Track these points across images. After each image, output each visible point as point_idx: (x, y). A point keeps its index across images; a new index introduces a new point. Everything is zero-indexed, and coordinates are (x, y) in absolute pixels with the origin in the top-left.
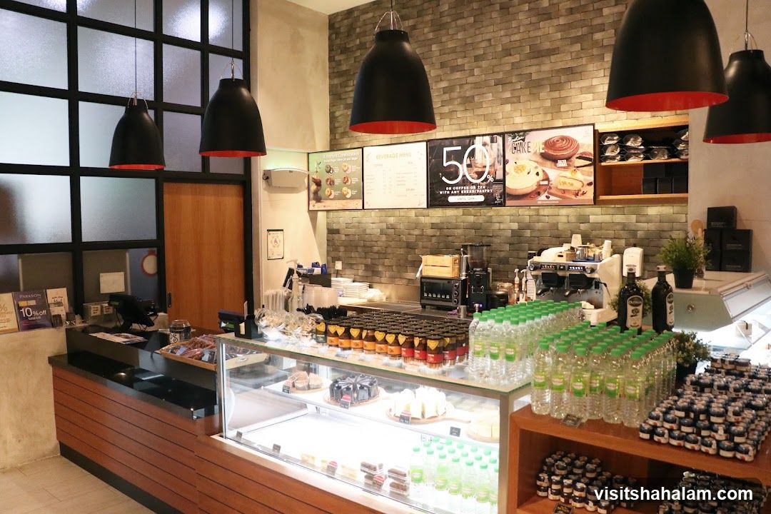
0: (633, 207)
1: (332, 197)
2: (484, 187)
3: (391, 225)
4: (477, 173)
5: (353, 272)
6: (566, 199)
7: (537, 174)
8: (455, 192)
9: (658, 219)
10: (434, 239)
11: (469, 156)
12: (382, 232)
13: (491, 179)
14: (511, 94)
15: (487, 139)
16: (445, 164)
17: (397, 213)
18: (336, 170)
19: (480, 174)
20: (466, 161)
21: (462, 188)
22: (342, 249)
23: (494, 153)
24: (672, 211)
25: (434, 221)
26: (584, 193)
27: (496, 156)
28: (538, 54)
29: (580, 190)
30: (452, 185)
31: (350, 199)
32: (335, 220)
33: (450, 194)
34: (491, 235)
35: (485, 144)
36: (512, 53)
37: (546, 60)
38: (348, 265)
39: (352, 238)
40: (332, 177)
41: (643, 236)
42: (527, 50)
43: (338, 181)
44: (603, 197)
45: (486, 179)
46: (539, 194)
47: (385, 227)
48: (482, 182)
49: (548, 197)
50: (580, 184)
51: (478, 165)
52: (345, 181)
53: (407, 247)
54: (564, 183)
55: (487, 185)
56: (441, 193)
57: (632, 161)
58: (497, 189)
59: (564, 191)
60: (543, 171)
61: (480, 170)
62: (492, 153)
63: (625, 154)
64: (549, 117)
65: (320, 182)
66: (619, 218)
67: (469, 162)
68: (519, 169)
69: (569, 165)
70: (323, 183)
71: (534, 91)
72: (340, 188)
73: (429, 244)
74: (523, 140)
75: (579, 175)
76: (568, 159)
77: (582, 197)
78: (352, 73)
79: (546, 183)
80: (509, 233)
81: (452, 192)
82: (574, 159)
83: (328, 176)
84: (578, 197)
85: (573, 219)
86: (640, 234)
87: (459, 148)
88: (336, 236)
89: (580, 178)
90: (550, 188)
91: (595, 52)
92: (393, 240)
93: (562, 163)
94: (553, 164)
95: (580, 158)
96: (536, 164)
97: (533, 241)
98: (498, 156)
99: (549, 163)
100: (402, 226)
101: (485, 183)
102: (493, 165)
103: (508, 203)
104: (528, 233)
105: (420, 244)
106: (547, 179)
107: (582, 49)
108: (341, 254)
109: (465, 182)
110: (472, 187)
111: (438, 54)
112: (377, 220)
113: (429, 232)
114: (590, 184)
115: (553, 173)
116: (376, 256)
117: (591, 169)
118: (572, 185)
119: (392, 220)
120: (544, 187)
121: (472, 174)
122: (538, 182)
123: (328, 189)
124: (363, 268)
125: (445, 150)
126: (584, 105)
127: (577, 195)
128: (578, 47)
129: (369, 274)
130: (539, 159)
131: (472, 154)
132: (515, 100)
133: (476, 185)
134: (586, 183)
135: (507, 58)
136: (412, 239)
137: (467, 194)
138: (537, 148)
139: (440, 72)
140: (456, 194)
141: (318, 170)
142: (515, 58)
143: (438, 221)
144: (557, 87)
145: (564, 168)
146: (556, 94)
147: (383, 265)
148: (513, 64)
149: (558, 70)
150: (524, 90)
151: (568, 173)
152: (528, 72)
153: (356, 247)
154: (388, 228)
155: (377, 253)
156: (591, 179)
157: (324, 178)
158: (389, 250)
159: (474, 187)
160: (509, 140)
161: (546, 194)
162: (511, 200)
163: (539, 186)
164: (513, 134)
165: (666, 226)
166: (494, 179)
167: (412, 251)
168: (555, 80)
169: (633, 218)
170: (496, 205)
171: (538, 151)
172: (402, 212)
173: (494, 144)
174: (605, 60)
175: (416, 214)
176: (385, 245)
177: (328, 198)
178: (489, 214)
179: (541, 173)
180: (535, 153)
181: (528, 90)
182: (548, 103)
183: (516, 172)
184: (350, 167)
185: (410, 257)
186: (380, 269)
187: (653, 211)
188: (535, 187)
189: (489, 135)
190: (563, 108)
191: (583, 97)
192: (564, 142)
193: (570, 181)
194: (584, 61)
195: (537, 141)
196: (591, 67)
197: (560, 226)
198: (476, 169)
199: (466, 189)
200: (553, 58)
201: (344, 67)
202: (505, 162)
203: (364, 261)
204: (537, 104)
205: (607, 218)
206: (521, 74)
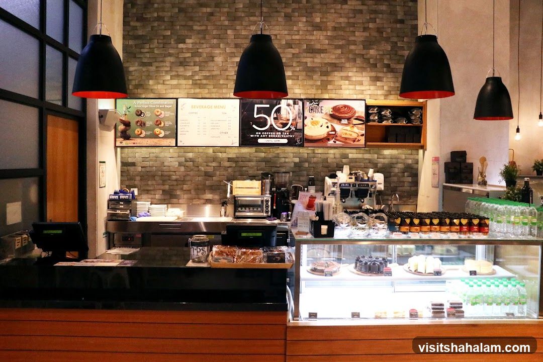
0: (376, 150)
1: (142, 136)
2: (288, 134)
3: (190, 159)
4: (282, 124)
5: (150, 196)
6: (347, 143)
7: (328, 127)
8: (264, 136)
9: (389, 157)
10: (230, 170)
11: (276, 112)
12: (180, 164)
13: (293, 128)
14: (292, 73)
15: (291, 102)
16: (256, 116)
17: (196, 150)
18: (148, 114)
19: (284, 125)
20: (273, 115)
21: (270, 133)
22: (138, 178)
23: (296, 112)
24: (397, 152)
25: (230, 156)
26: (359, 141)
27: (297, 114)
28: (312, 51)
29: (356, 139)
30: (261, 131)
31: (162, 138)
32: (131, 155)
33: (260, 137)
34: (279, 166)
35: (288, 105)
36: (293, 47)
37: (317, 55)
38: (145, 191)
39: (148, 169)
40: (143, 120)
41: (381, 167)
42: (305, 47)
43: (148, 124)
44: (368, 143)
45: (289, 128)
46: (329, 140)
47: (183, 160)
48: (286, 130)
49: (335, 142)
50: (357, 135)
51: (282, 118)
52: (158, 123)
53: (205, 175)
54: (346, 134)
55: (290, 132)
56: (252, 136)
57: (384, 123)
58: (298, 136)
59: (346, 139)
60: (332, 126)
61: (285, 122)
62: (295, 112)
63: (381, 119)
64: (320, 92)
65: (130, 123)
66: (367, 156)
67: (275, 116)
68: (314, 123)
69: (349, 123)
70: (133, 124)
71: (309, 74)
72: (152, 129)
73: (225, 173)
74: (318, 105)
75: (355, 129)
76: (349, 119)
77: (358, 143)
78: (148, 38)
79: (333, 133)
80: (292, 165)
81: (261, 136)
82: (352, 119)
83: (138, 118)
84: (355, 143)
85: (338, 156)
86: (379, 165)
87: (268, 106)
88: (131, 168)
89: (356, 131)
90: (337, 136)
91: (351, 56)
92: (192, 170)
93: (345, 121)
94: (338, 121)
95: (355, 119)
96: (327, 121)
97: (311, 170)
98: (299, 114)
99: (336, 121)
100: (200, 160)
101: (288, 131)
102: (294, 120)
103: (306, 145)
104: (306, 165)
105: (218, 173)
106: (334, 130)
107: (342, 53)
108: (136, 183)
109: (272, 129)
110: (277, 133)
111: (233, 37)
112: (176, 155)
113: (227, 164)
114: (362, 135)
115: (338, 127)
116: (175, 183)
117: (364, 126)
118: (351, 135)
119: (190, 155)
120: (333, 136)
121: (278, 124)
122: (328, 132)
123: (139, 129)
124: (161, 193)
125: (256, 106)
126: (343, 87)
127: (354, 141)
128: (339, 51)
129: (167, 197)
130: (329, 118)
131: (279, 110)
132: (295, 78)
133: (282, 132)
134: (360, 134)
135: (289, 49)
136: (210, 170)
137: (274, 138)
138: (328, 111)
139: (234, 50)
140: (265, 138)
141: (127, 113)
142: (296, 51)
143: (234, 156)
144: (325, 73)
145: (346, 124)
146: (325, 78)
147: (182, 189)
148: (293, 54)
149: (326, 64)
150: (301, 72)
151: (348, 128)
152: (305, 61)
153: (154, 176)
154: (186, 161)
155: (176, 180)
156: (364, 132)
157: (133, 120)
158: (188, 178)
159: (280, 133)
160: (308, 104)
161: (334, 140)
162: (308, 142)
163: (329, 134)
164: (311, 100)
165: (394, 161)
166: (296, 128)
167: (210, 178)
168: (324, 69)
169: (376, 156)
170: (296, 146)
171: (328, 113)
172: (201, 150)
173: (296, 106)
174: (357, 62)
175: (213, 150)
176: (185, 174)
177: (138, 136)
178: (277, 152)
179: (330, 127)
180: (326, 114)
181: (305, 72)
182: (319, 83)
183: (312, 125)
184: (163, 112)
185: (208, 183)
186: (178, 193)
187: (387, 152)
188: (326, 135)
189: (292, 99)
190: (329, 87)
191: (342, 82)
192: (346, 109)
193: (350, 133)
194: (343, 60)
195: (328, 107)
196: (347, 65)
197: (329, 161)
198: (281, 121)
199: (273, 134)
200: (322, 55)
201: (140, 33)
202: (304, 118)
203: (162, 187)
204: (311, 82)
205: (360, 156)
206: (299, 62)
